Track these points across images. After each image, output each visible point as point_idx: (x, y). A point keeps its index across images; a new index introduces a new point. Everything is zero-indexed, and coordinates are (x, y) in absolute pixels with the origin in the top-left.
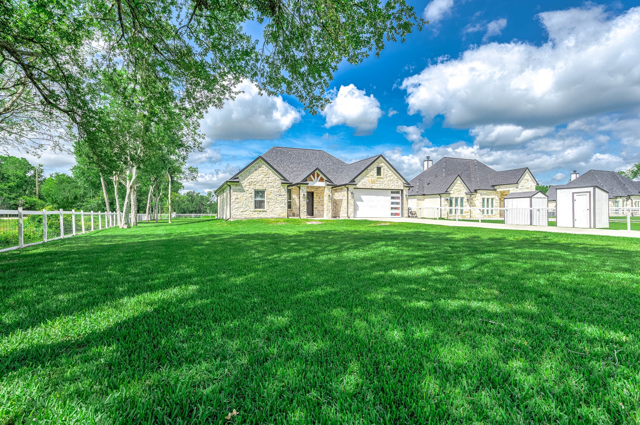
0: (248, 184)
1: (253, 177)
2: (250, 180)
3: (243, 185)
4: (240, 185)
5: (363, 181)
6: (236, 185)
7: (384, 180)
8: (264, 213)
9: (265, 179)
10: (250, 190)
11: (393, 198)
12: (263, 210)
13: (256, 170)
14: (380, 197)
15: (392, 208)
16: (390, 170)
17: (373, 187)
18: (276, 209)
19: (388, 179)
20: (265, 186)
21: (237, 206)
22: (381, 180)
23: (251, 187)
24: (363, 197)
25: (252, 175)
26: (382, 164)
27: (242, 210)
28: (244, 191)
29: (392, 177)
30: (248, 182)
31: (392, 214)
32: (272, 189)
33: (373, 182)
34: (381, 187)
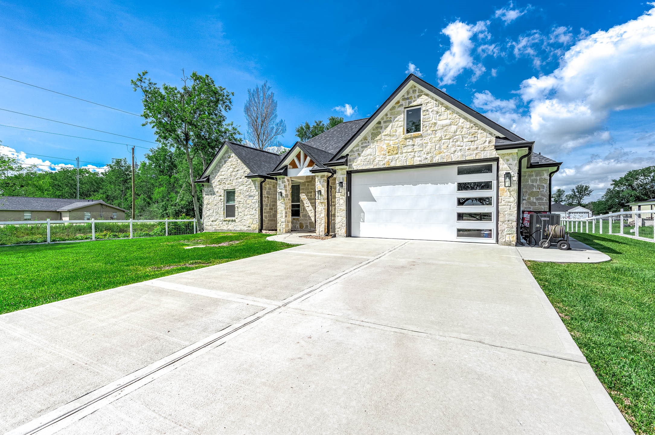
0: (217, 184)
1: (223, 173)
2: (221, 177)
3: (214, 186)
4: (211, 186)
5: (367, 151)
6: (208, 186)
7: (426, 139)
8: (233, 223)
9: (234, 173)
10: (219, 191)
11: (462, 187)
12: (233, 218)
13: (225, 162)
14: (419, 186)
15: (460, 216)
16: (447, 108)
17: (393, 164)
18: (245, 218)
19: (439, 134)
20: (234, 184)
21: (208, 213)
22: (418, 141)
23: (221, 187)
24: (375, 191)
25: (221, 170)
26: (423, 99)
27: (212, 219)
28: (214, 194)
29: (454, 128)
30: (218, 179)
31: (461, 232)
32: (241, 188)
33: (394, 151)
34: (417, 162)
